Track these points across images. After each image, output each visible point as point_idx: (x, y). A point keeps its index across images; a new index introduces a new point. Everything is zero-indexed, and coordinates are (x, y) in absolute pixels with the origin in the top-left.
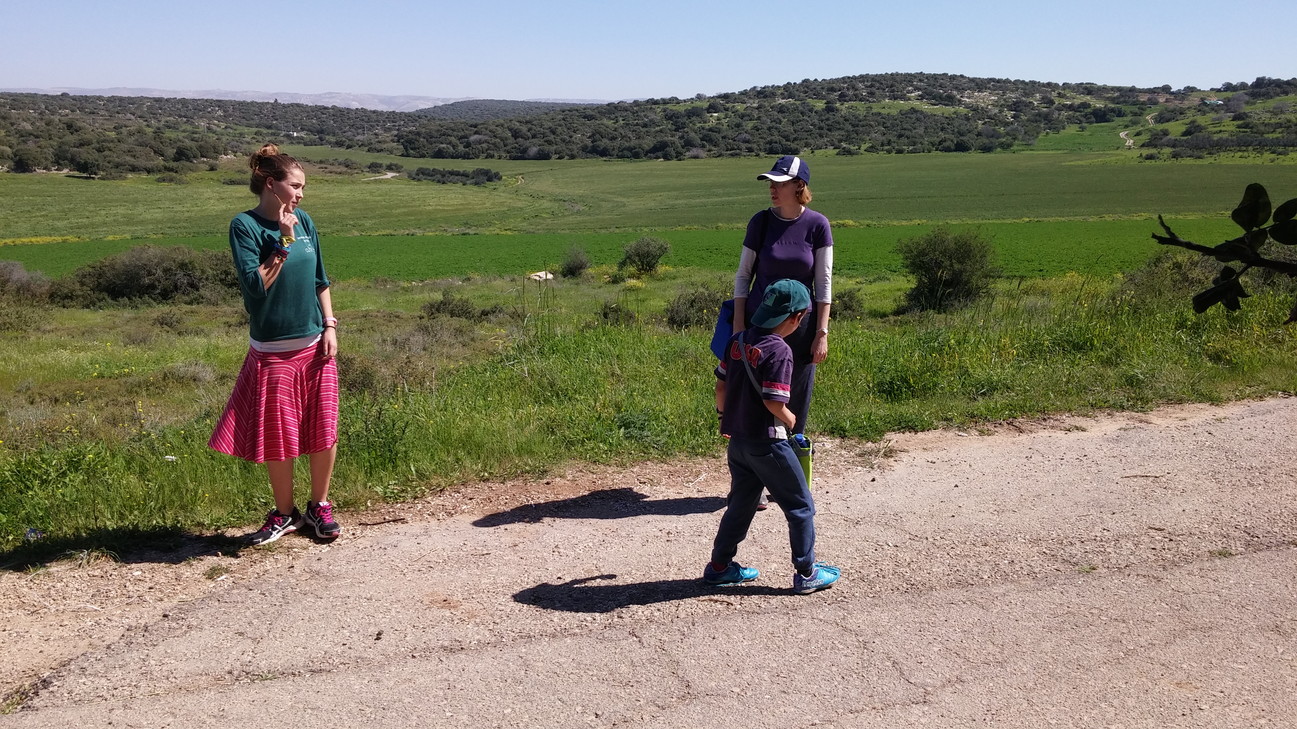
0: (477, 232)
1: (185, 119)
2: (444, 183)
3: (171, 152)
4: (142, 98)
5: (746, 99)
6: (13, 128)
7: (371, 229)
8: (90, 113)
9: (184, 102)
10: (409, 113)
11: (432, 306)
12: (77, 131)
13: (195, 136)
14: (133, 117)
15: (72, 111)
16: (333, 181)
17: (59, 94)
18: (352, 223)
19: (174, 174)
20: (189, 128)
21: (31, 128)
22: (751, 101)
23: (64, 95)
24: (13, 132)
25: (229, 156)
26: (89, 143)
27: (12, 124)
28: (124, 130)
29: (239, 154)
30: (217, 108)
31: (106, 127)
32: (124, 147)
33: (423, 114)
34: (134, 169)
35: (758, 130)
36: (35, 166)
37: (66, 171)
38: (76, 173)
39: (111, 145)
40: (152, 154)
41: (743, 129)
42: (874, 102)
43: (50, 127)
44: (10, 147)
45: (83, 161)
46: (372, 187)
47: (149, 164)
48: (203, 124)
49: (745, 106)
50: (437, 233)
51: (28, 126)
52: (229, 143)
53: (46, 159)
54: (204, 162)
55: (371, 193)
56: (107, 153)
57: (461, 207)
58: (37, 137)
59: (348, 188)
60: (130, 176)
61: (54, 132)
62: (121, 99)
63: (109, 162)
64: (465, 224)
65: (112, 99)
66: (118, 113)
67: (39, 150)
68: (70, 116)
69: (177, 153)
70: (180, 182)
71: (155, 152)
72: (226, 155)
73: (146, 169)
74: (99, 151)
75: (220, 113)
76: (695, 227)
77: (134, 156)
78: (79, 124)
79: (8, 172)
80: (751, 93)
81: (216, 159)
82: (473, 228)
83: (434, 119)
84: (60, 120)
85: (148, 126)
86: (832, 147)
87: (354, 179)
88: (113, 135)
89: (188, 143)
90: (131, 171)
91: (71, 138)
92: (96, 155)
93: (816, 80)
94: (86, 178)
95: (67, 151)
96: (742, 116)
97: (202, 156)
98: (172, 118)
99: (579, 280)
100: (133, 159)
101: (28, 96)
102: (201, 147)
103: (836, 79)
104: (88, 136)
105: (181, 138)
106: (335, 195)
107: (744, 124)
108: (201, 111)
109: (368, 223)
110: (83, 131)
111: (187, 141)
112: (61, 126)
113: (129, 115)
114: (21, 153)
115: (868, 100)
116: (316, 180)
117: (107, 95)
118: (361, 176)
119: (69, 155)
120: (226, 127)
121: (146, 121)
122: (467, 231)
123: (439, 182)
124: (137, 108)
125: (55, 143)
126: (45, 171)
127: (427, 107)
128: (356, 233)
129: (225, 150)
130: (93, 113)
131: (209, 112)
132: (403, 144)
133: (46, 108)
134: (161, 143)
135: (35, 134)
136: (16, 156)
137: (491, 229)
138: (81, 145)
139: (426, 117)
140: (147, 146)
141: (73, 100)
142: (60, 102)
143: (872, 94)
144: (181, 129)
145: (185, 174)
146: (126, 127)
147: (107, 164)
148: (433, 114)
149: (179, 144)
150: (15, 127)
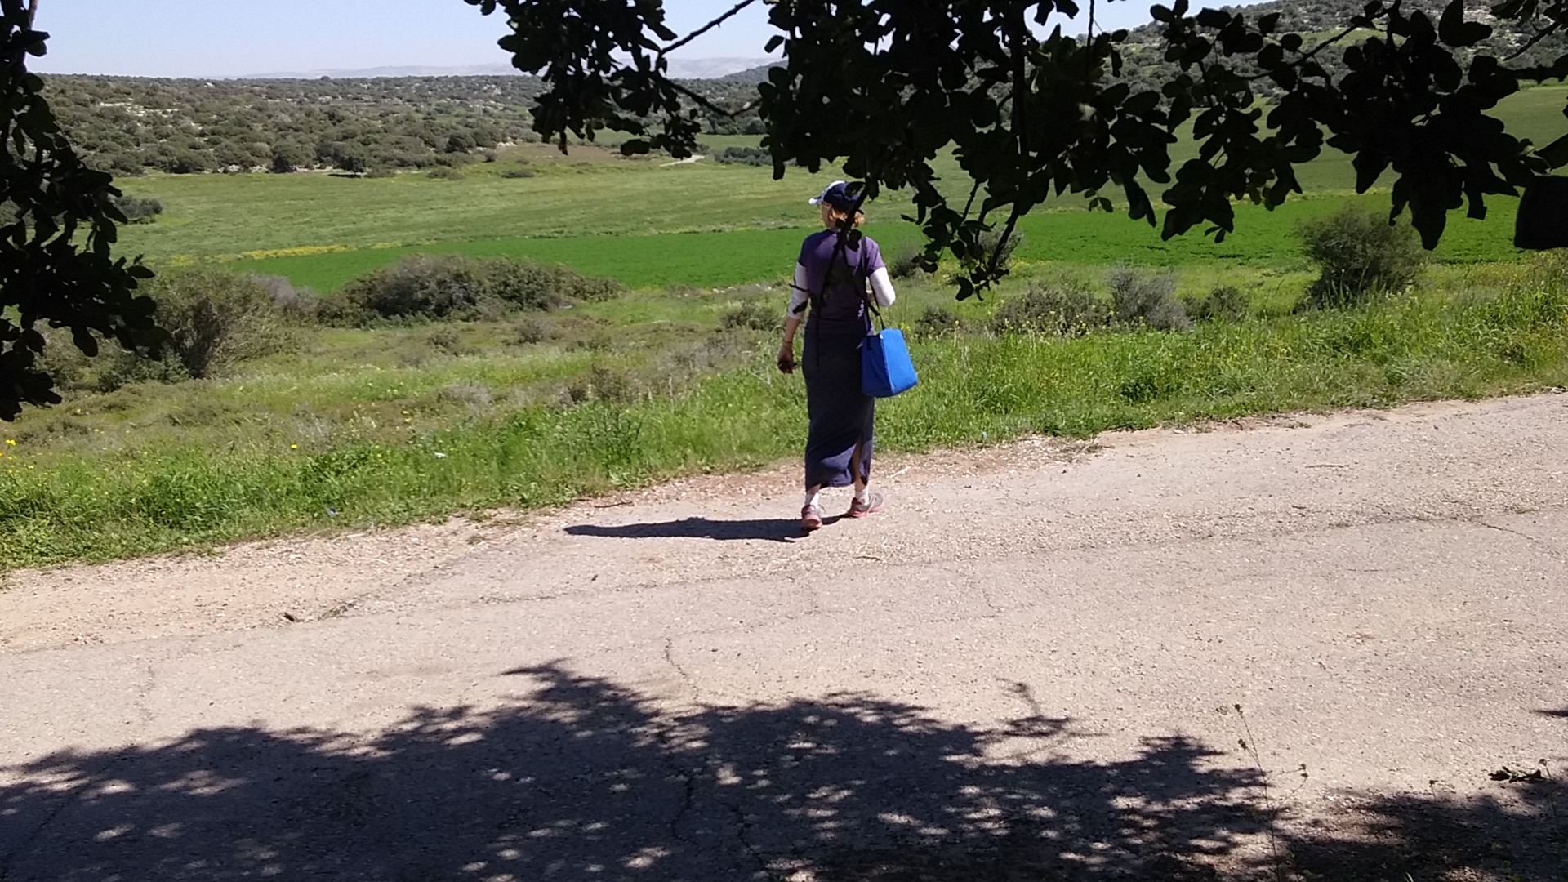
0: (797, 225)
1: (458, 101)
2: (758, 165)
3: (444, 141)
4: (409, 78)
5: (1143, 37)
6: (269, 121)
7: (671, 225)
8: (354, 99)
9: (457, 80)
10: (717, 80)
11: (731, 318)
12: (339, 121)
13: (469, 120)
14: (400, 102)
15: (334, 97)
16: (627, 169)
17: (319, 77)
18: (649, 219)
19: (447, 168)
20: (463, 111)
21: (289, 120)
22: (1151, 40)
23: (325, 79)
24: (271, 126)
25: (508, 144)
26: (353, 136)
27: (270, 117)
28: (391, 118)
29: (518, 140)
30: (494, 86)
31: (370, 115)
32: (392, 137)
33: (732, 80)
34: (403, 164)
35: (1159, 77)
36: (295, 164)
37: (329, 169)
38: (340, 171)
39: (377, 136)
40: (423, 144)
41: (1139, 78)
42: (1319, 31)
43: (310, 119)
44: (268, 143)
45: (347, 157)
46: (673, 173)
47: (420, 158)
48: (478, 105)
49: (1142, 46)
50: (749, 228)
51: (288, 119)
52: (507, 128)
53: (308, 156)
54: (480, 152)
55: (672, 182)
56: (372, 146)
57: (778, 194)
58: (297, 130)
59: (643, 176)
60: (399, 172)
61: (315, 124)
62: (387, 81)
63: (375, 157)
64: (783, 215)
65: (376, 82)
66: (384, 97)
67: (299, 145)
68: (332, 104)
69: (450, 142)
70: (454, 177)
71: (426, 143)
72: (504, 142)
73: (415, 163)
74: (364, 144)
75: (498, 91)
76: (1071, 208)
77: (402, 149)
78: (342, 113)
79: (267, 172)
80: (1150, 29)
81: (494, 147)
82: (793, 220)
83: (746, 86)
84: (321, 110)
85: (417, 111)
86: (1261, 95)
87: (651, 166)
88: (379, 124)
89: (462, 130)
90: (399, 166)
91: (334, 130)
92: (362, 149)
93: (1239, 6)
94: (352, 176)
95: (330, 146)
96: (1138, 61)
97: (479, 145)
98: (443, 101)
99: (911, 281)
100: (401, 152)
101: (284, 81)
102: (476, 134)
103: (1266, 4)
104: (351, 127)
105: (454, 124)
106: (628, 186)
107: (1140, 70)
108: (475, 90)
109: (667, 219)
110: (346, 121)
111: (461, 127)
112: (323, 116)
113: (396, 99)
114: (279, 150)
115: (1311, 30)
116: (608, 168)
117: (371, 76)
118: (660, 160)
119: (332, 151)
120: (505, 109)
121: (415, 105)
122: (785, 225)
123: (752, 164)
124: (404, 91)
125: (316, 137)
126: (306, 170)
127: (738, 71)
128: (654, 232)
129: (504, 136)
130: (357, 99)
131: (485, 91)
132: (709, 119)
133: (305, 96)
134: (432, 131)
135: (294, 126)
136: (274, 153)
138: (345, 138)
139: (737, 83)
140: (416, 136)
141: (335, 83)
142: (321, 87)
143: (1317, 21)
144: (455, 113)
145: (460, 166)
146: (393, 113)
147: (374, 159)
148: (745, 80)
149: (452, 132)
150: (273, 119)
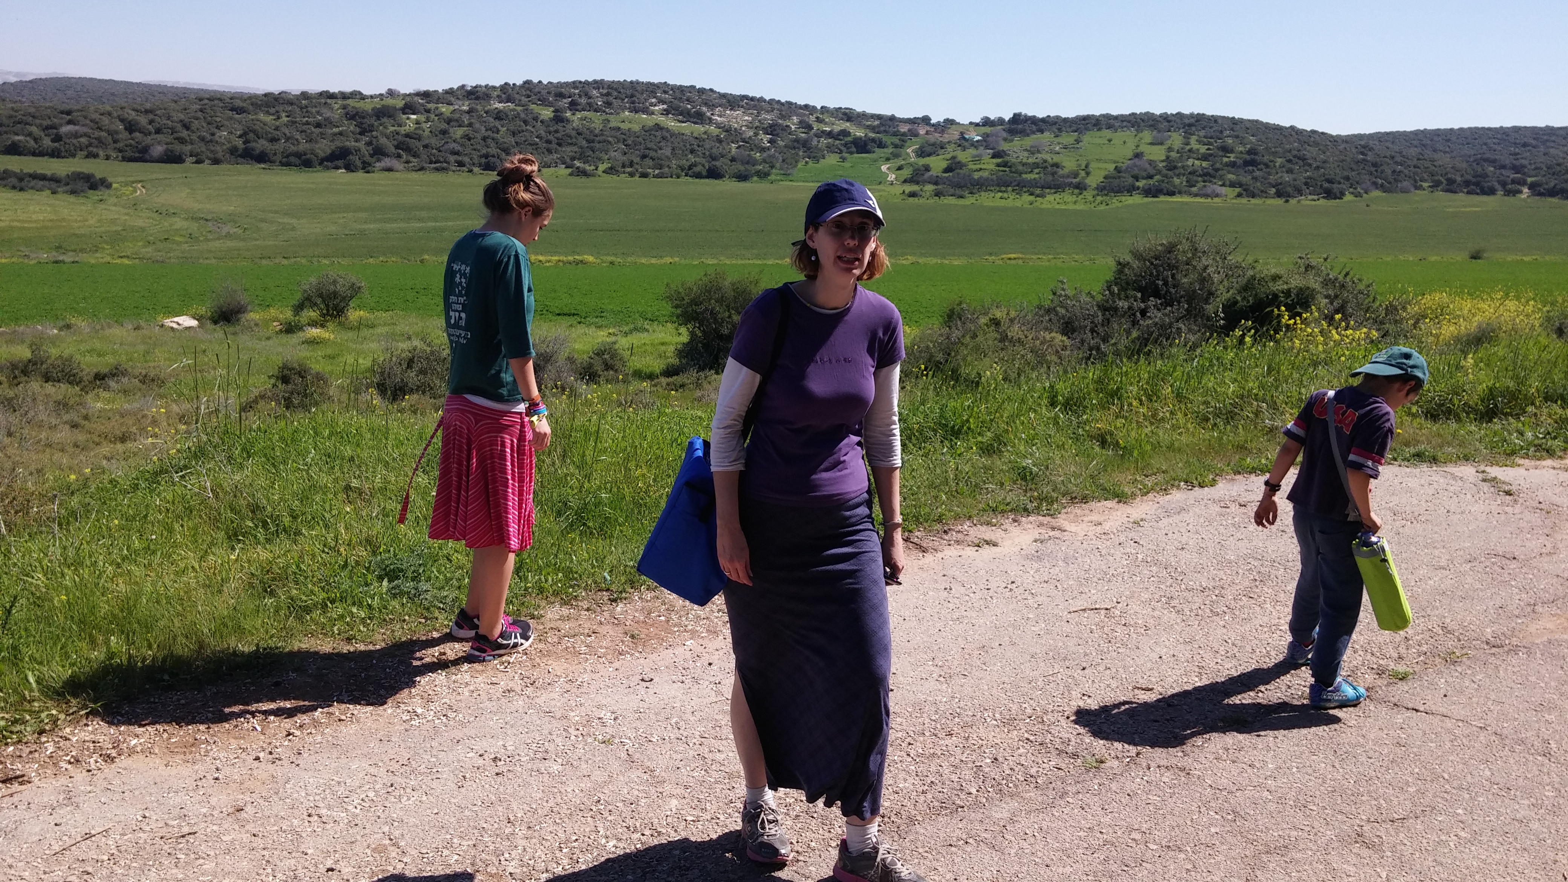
0: (77, 259)
2: (21, 189)
5: (453, 99)
11: (14, 366)
22: (460, 103)
35: (469, 139)
41: (451, 138)
42: (612, 114)
49: (451, 108)
50: (13, 260)
57: (50, 224)
64: (57, 247)
76: (393, 259)
80: (459, 92)
82: (71, 254)
86: (564, 166)
93: (540, 82)
96: (449, 121)
99: (238, 329)
103: (564, 83)
107: (451, 130)
115: (604, 112)
122: (61, 258)
123: (14, 188)
137: (97, 255)
143: (608, 104)
